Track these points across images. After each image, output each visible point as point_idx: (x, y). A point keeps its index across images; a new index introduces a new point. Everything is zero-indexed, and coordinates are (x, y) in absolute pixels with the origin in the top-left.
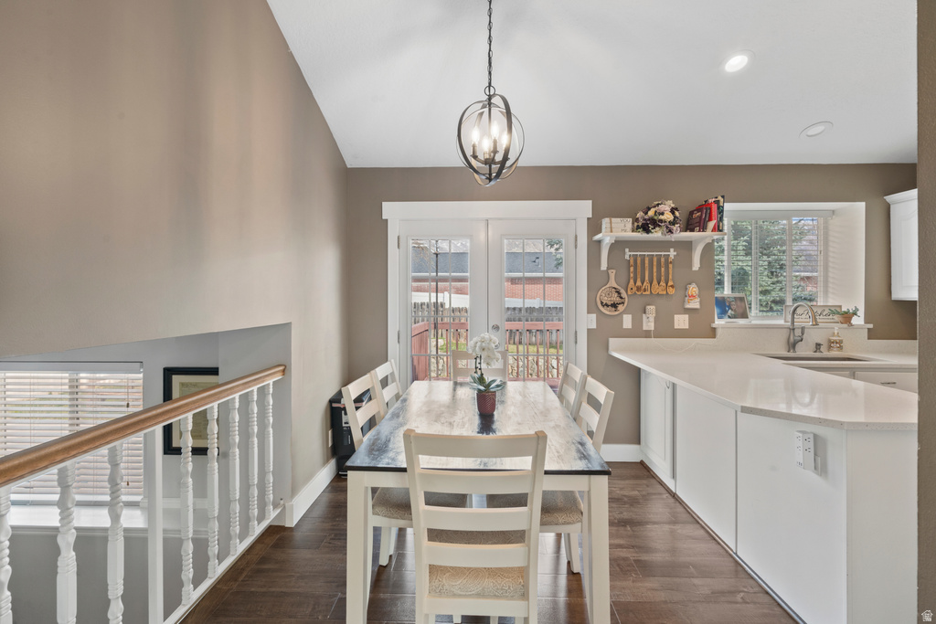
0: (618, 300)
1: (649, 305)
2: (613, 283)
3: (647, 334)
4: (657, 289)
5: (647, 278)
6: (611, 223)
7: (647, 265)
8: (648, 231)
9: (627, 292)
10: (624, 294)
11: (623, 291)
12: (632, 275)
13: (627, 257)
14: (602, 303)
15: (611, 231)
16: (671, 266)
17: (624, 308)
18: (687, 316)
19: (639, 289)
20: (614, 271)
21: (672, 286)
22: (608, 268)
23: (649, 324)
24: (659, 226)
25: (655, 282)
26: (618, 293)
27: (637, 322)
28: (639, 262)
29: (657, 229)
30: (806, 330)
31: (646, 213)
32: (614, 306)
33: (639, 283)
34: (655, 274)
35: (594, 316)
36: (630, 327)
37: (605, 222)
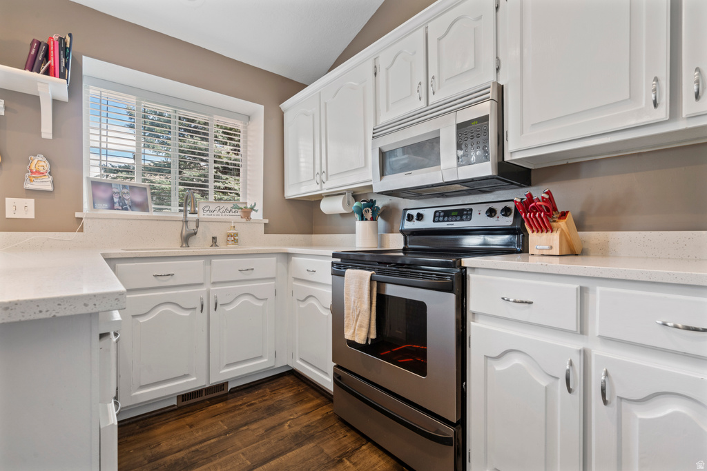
18: (30, 201)
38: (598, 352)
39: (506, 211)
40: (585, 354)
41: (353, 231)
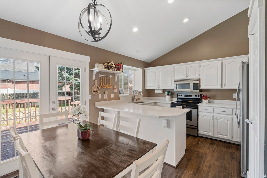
0: (98, 90)
1: (106, 91)
2: (96, 84)
3: (105, 100)
4: (108, 86)
5: (105, 83)
6: (99, 65)
7: (105, 79)
8: (109, 69)
9: (100, 87)
10: (99, 88)
11: (99, 87)
12: (101, 82)
13: (100, 77)
14: (93, 91)
15: (99, 68)
16: (111, 80)
17: (99, 92)
18: (114, 94)
19: (103, 86)
20: (97, 81)
21: (111, 86)
22: (95, 80)
23: (105, 97)
24: (112, 68)
25: (107, 84)
26: (98, 87)
27: (102, 96)
28: (103, 78)
29: (112, 69)
30: (135, 96)
31: (108, 64)
32: (97, 92)
33: (103, 85)
34: (107, 82)
35: (91, 95)
36: (101, 98)
37: (97, 65)
38: (215, 115)
39: (199, 96)
40: (214, 115)
41: (165, 97)
